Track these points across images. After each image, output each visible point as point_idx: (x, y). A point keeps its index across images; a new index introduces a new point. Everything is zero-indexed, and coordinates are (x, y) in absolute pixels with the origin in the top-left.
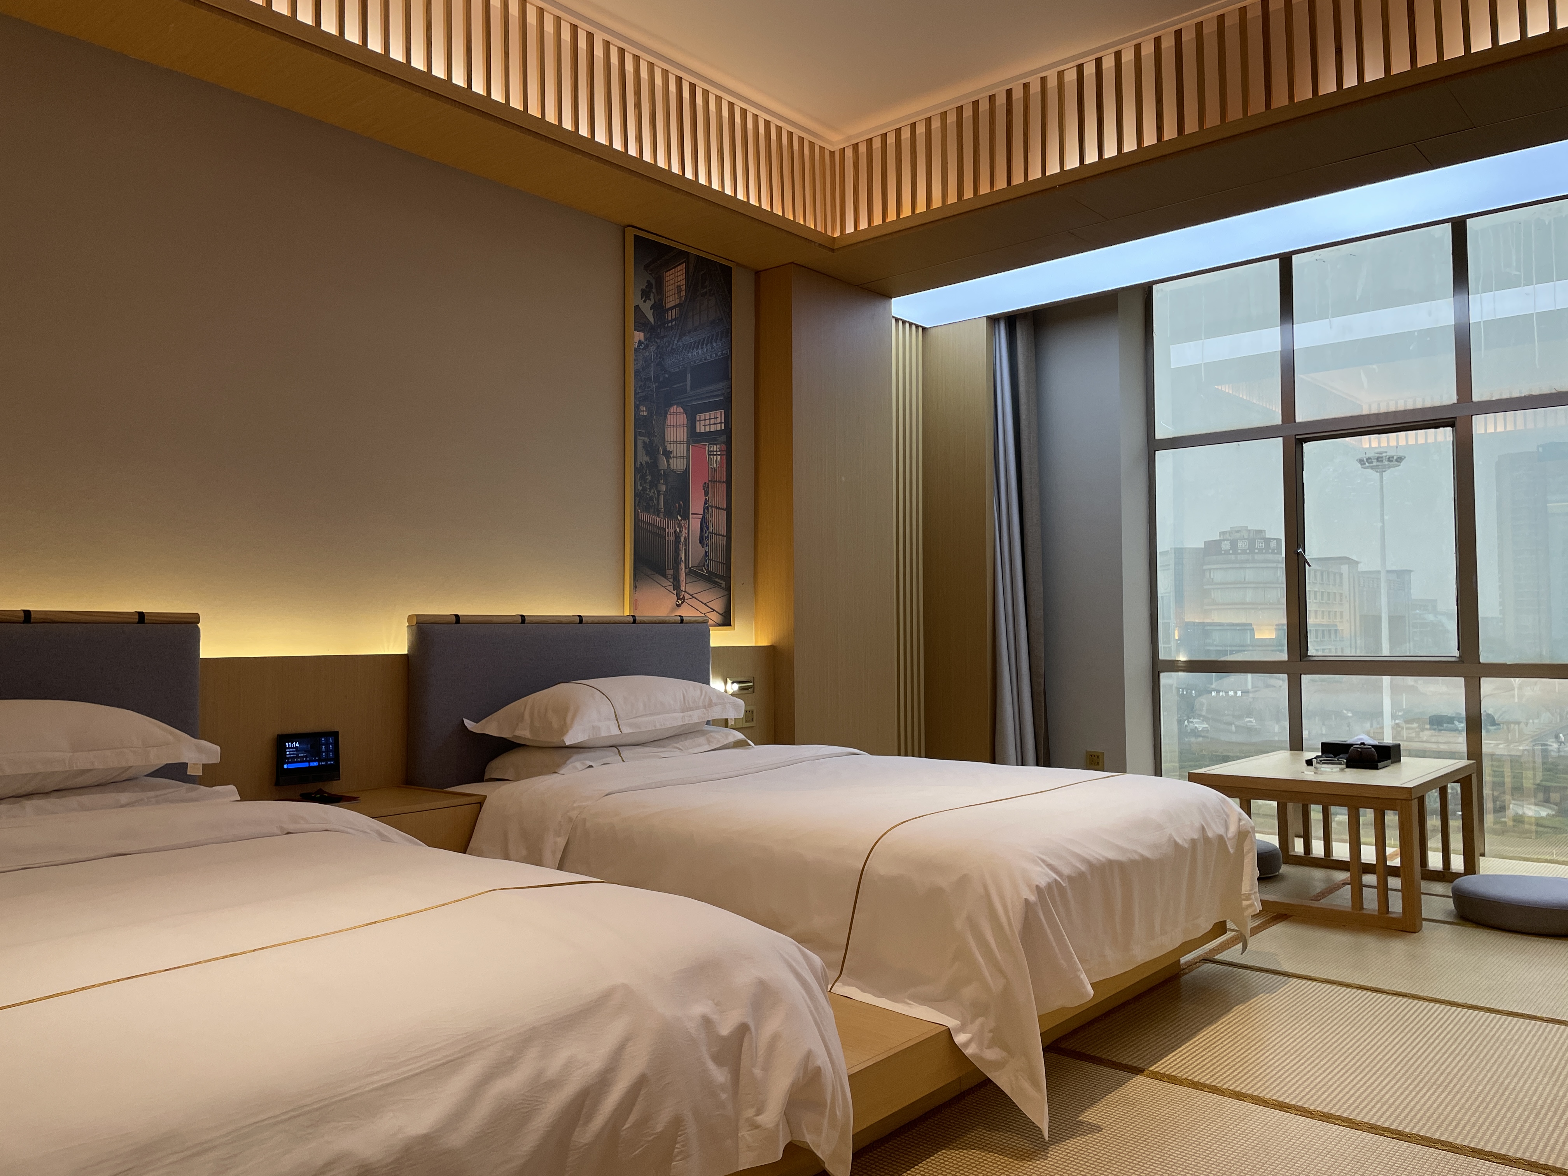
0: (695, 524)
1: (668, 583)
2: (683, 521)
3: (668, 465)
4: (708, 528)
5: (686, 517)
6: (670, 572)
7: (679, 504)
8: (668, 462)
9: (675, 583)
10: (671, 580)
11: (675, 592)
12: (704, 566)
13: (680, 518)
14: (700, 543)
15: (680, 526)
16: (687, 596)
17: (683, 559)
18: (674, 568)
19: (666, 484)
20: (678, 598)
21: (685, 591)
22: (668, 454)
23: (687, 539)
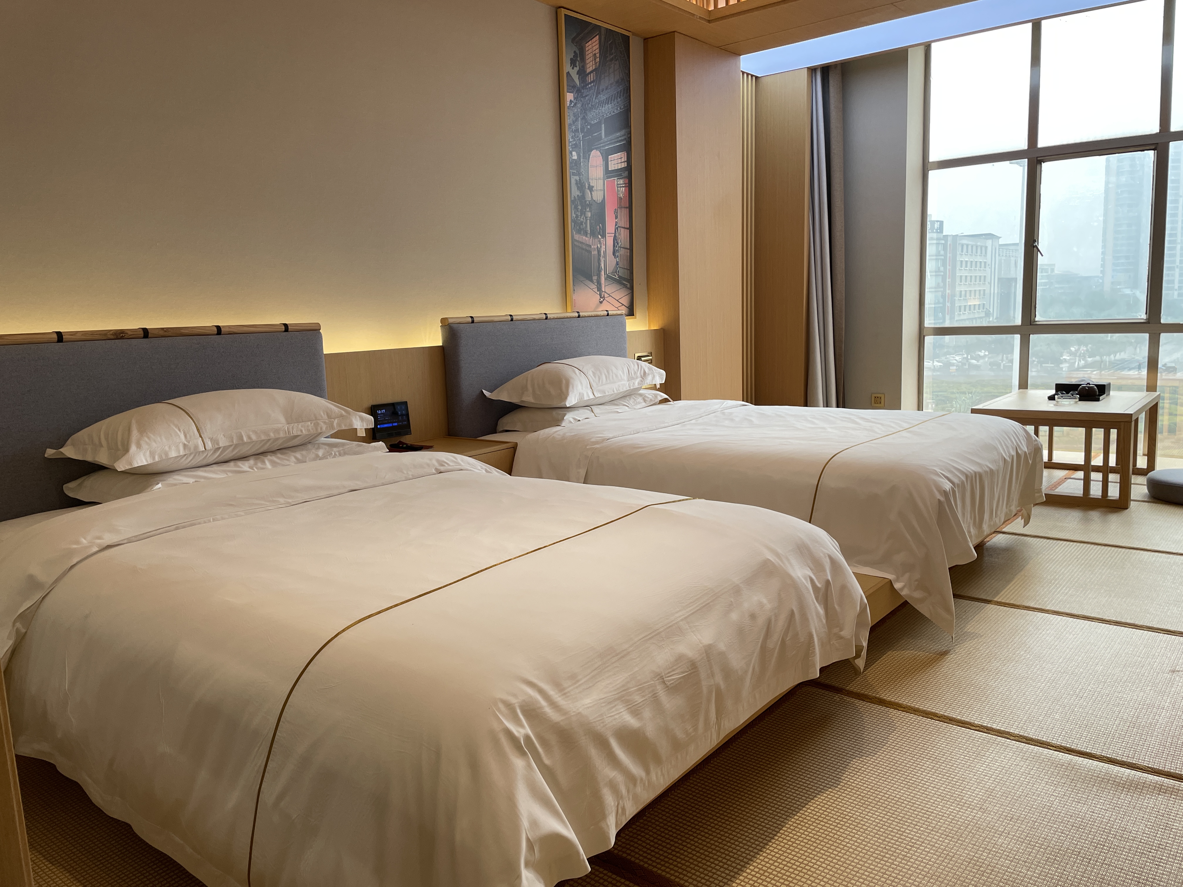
0: (610, 241)
1: (594, 287)
2: (602, 239)
3: (592, 197)
4: (618, 244)
5: (604, 236)
6: (595, 278)
7: (599, 226)
8: (591, 194)
9: (598, 285)
10: (596, 284)
11: (598, 293)
12: (616, 272)
13: (600, 237)
14: (613, 255)
15: (600, 243)
16: (606, 295)
17: (603, 268)
18: (597, 275)
19: (591, 211)
20: (601, 297)
21: (605, 292)
22: (591, 188)
23: (605, 252)
